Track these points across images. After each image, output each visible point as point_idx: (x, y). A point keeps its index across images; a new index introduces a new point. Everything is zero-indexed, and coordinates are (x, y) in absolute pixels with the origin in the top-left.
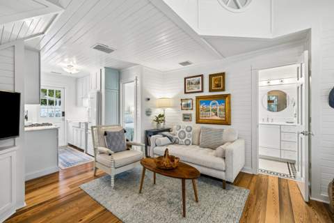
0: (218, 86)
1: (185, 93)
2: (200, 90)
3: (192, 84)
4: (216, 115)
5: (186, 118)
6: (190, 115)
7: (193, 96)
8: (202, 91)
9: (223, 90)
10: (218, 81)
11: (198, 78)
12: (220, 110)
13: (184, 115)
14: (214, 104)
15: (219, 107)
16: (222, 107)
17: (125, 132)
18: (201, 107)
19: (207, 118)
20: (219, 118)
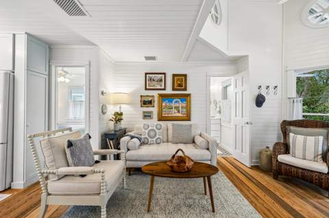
0: (180, 85)
1: (146, 89)
2: (163, 87)
3: (154, 80)
4: (179, 112)
5: (147, 116)
6: (151, 112)
7: (155, 93)
8: (164, 89)
9: (185, 89)
10: (180, 81)
11: (160, 75)
12: (182, 107)
13: (144, 112)
14: (176, 102)
15: (181, 104)
16: (184, 105)
17: (90, 137)
18: (164, 104)
19: (170, 115)
20: (182, 115)
